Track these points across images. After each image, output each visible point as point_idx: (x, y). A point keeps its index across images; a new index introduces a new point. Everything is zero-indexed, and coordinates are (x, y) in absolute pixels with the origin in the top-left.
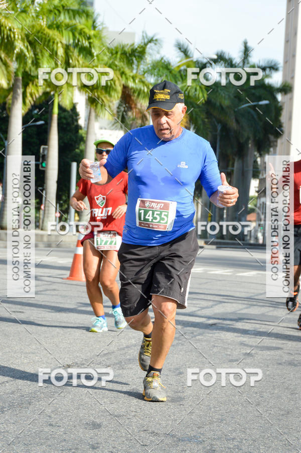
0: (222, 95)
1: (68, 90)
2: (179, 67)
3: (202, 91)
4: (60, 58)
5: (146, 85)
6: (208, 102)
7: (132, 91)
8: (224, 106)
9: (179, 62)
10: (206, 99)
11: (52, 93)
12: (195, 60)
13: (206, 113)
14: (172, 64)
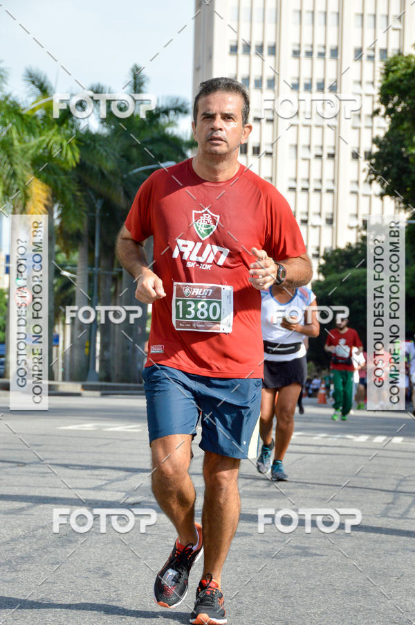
0: (102, 155)
2: (33, 110)
3: (72, 148)
6: (81, 166)
8: (105, 172)
9: (33, 103)
10: (78, 160)
13: (79, 182)
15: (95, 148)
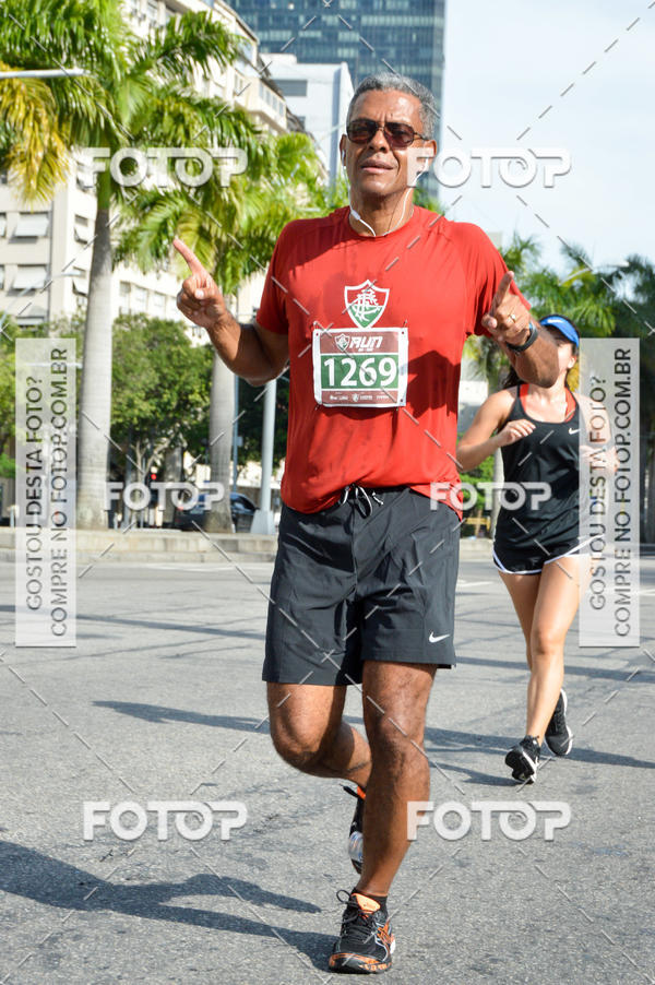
12: (595, 272)
14: (560, 278)
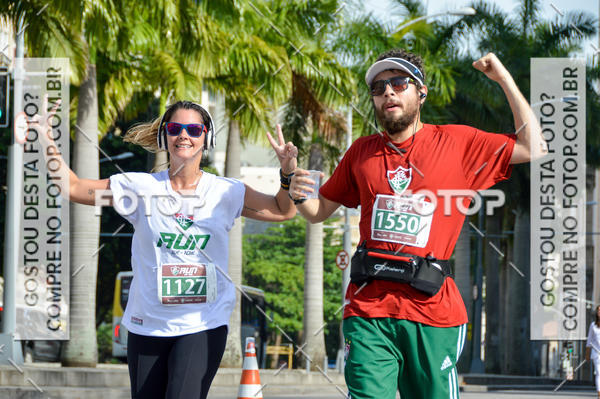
1: (187, 87)
2: (401, 32)
3: (446, 80)
4: (171, 24)
5: (339, 71)
7: (313, 83)
8: (490, 109)
9: (400, 25)
10: (453, 95)
11: (157, 94)
14: (386, 29)
15: (477, 79)
